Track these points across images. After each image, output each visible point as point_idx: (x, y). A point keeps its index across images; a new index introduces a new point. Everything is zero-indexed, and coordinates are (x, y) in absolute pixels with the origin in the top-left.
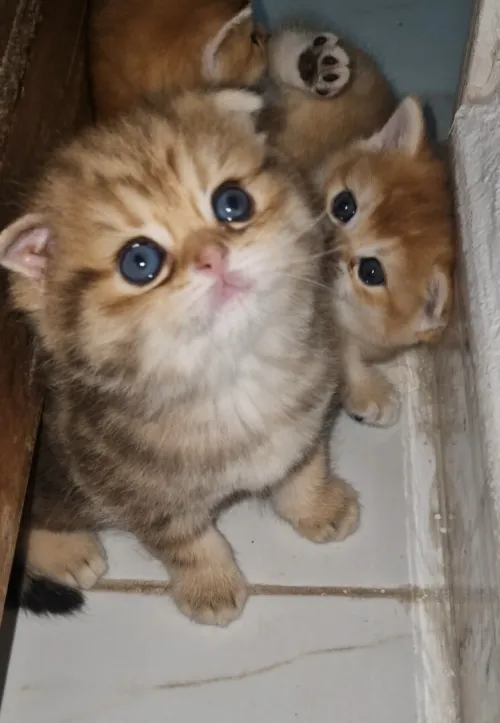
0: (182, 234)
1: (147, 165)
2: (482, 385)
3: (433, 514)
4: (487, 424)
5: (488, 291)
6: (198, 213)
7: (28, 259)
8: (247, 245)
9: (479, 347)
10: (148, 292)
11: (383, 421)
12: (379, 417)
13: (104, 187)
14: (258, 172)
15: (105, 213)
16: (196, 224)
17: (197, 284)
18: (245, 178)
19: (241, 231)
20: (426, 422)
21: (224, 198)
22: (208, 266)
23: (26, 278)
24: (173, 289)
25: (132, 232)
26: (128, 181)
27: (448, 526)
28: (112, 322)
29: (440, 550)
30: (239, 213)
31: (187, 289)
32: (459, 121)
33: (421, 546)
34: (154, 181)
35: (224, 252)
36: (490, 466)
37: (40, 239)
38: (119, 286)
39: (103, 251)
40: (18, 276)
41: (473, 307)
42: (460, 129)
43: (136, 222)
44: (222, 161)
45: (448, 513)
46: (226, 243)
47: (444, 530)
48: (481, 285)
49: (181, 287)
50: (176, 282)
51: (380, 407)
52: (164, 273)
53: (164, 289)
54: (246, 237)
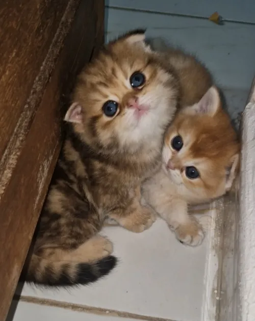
0: (121, 96)
1: (105, 76)
2: (242, 235)
3: (213, 290)
4: (241, 255)
5: (250, 192)
6: (126, 88)
7: (77, 117)
8: (144, 94)
9: (242, 217)
10: (114, 119)
11: (193, 244)
12: (192, 241)
13: (93, 87)
14: (146, 66)
15: (96, 96)
16: (125, 91)
17: (129, 113)
18: (141, 69)
19: (142, 89)
20: (216, 245)
21: (134, 78)
22: (131, 106)
23: (78, 124)
24: (122, 116)
25: (105, 100)
26: (101, 83)
27: (220, 297)
28: (106, 131)
29: (215, 307)
30: (140, 82)
31: (126, 115)
32: (247, 110)
33: (207, 305)
34: (109, 81)
35: (136, 99)
36: (240, 275)
37: (79, 109)
38: (105, 119)
39: (98, 108)
40: (75, 124)
41: (242, 198)
42: (247, 114)
43: (106, 96)
44: (131, 66)
45: (221, 290)
46: (136, 96)
47: (218, 298)
48: (247, 189)
49: (124, 114)
50: (122, 113)
51: (192, 237)
52: (118, 110)
53: (119, 116)
54: (144, 91)
